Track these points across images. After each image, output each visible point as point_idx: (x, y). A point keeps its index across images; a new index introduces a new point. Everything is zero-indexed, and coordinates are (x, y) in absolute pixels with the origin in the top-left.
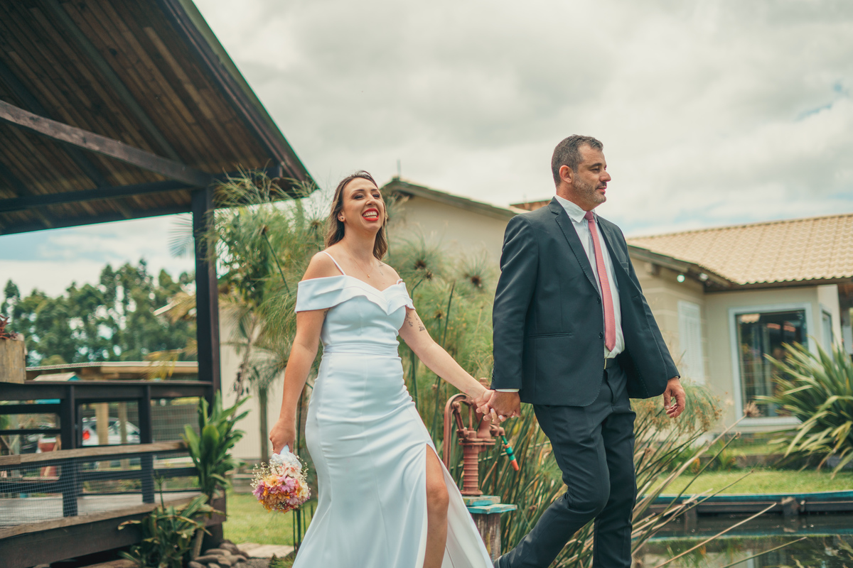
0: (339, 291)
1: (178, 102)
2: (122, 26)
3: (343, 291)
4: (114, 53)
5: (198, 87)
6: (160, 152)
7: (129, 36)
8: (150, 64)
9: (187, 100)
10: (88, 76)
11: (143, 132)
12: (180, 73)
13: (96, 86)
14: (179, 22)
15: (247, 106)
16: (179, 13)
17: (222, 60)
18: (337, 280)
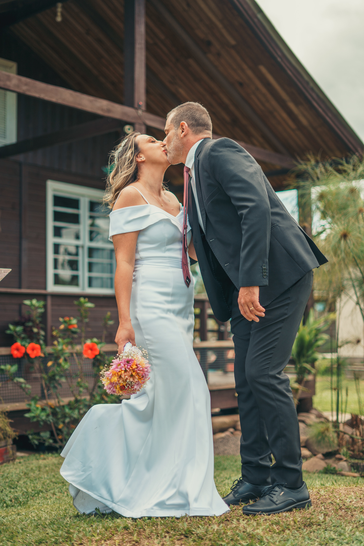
0: (147, 216)
1: (284, 115)
2: (245, 66)
3: (150, 216)
4: (241, 84)
5: (297, 104)
6: (276, 150)
7: (250, 73)
8: (264, 90)
9: (290, 113)
10: (226, 100)
11: (264, 137)
12: (284, 95)
13: (232, 108)
14: (279, 59)
15: (330, 115)
16: (279, 53)
17: (311, 84)
18: (144, 208)
